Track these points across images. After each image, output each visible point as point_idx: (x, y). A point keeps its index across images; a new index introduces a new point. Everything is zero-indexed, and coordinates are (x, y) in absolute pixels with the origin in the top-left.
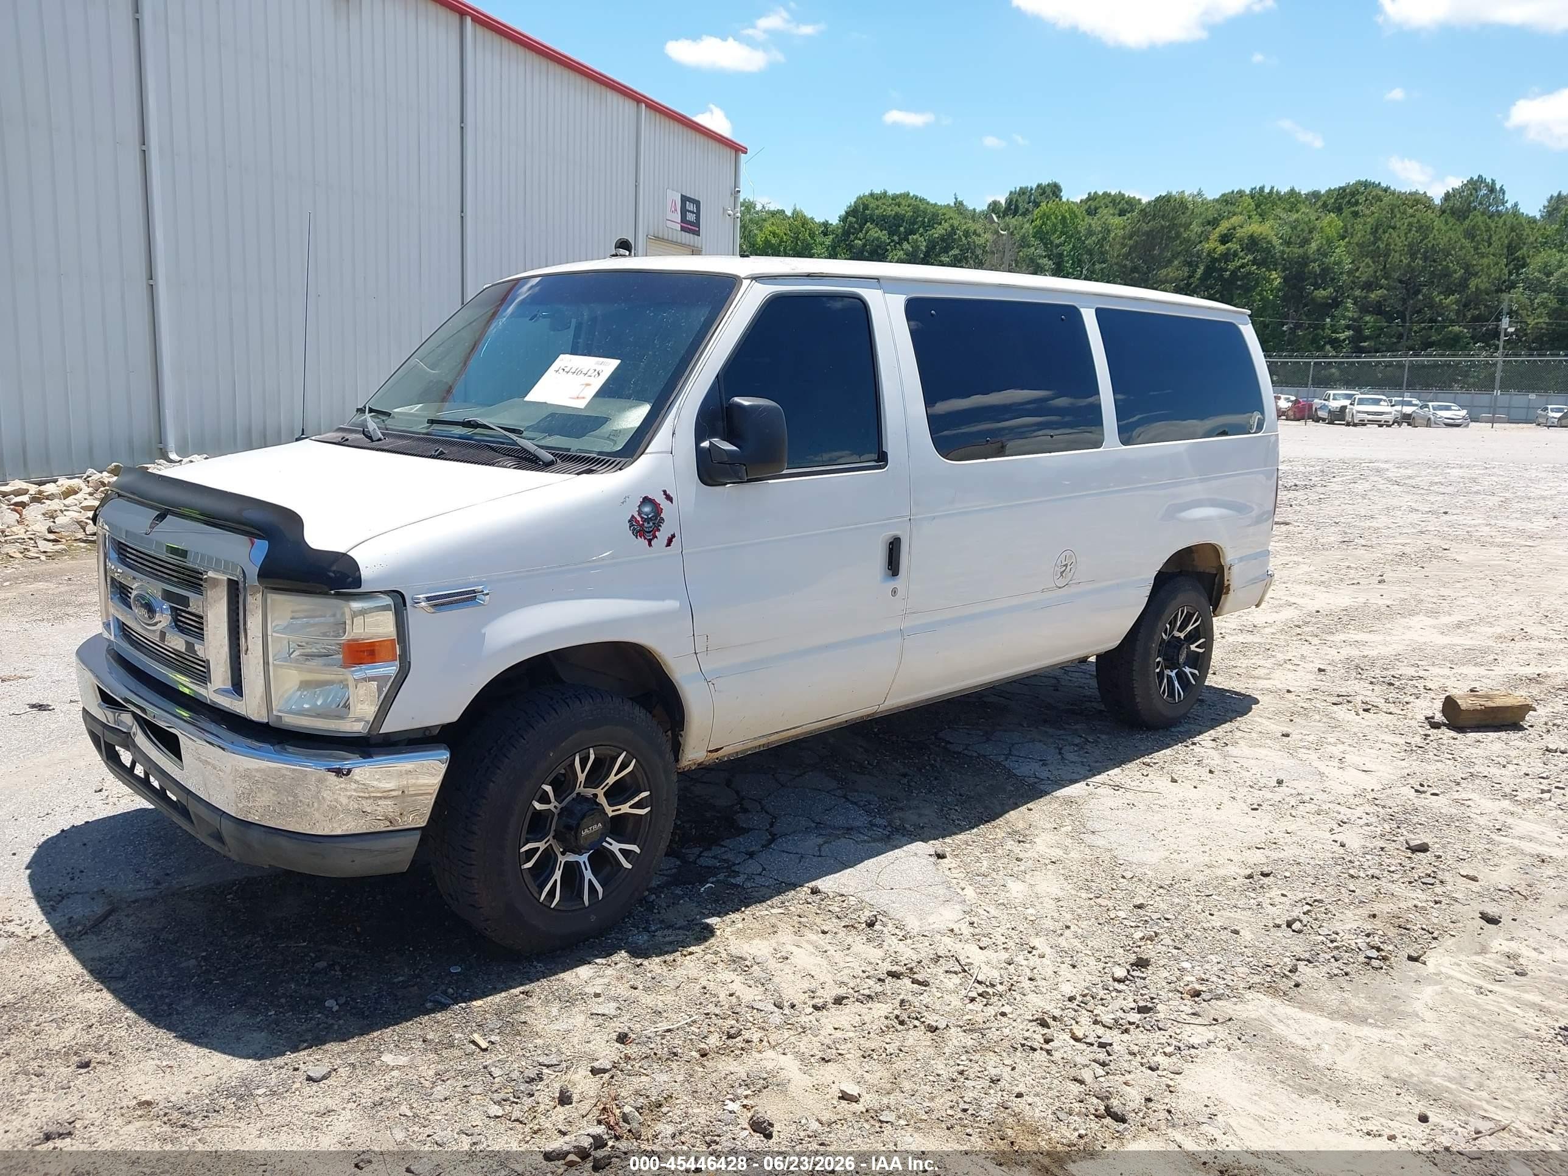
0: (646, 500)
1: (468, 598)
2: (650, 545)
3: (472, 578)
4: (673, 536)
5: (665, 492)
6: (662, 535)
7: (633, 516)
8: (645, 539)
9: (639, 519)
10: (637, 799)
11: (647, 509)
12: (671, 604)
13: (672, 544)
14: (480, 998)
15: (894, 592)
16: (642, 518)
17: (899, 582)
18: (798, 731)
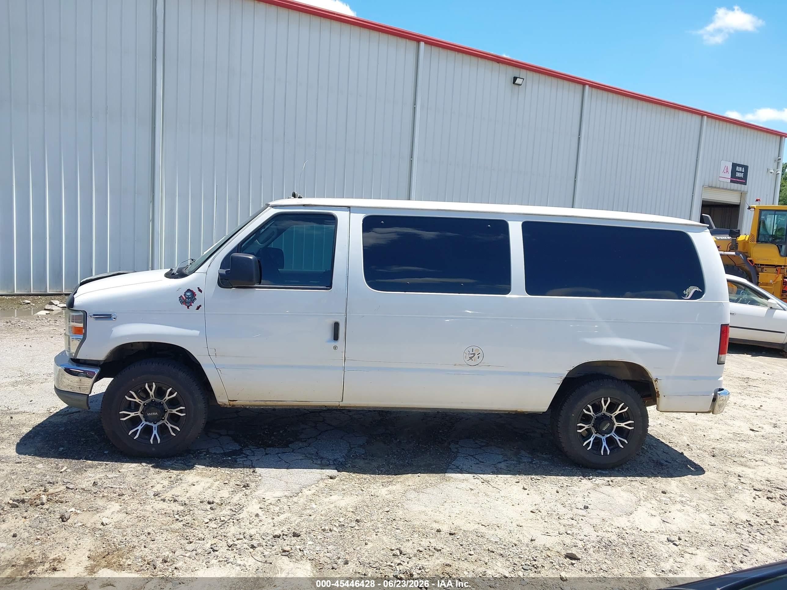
0: (189, 290)
1: (108, 317)
2: (188, 308)
3: (111, 310)
4: (200, 306)
5: (199, 288)
6: (195, 305)
7: (181, 296)
8: (186, 305)
9: (184, 297)
10: (179, 409)
11: (188, 294)
12: (196, 332)
13: (199, 309)
14: (92, 460)
15: (335, 348)
16: (186, 297)
17: (340, 343)
18: (284, 403)
